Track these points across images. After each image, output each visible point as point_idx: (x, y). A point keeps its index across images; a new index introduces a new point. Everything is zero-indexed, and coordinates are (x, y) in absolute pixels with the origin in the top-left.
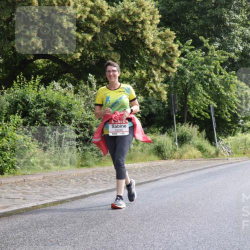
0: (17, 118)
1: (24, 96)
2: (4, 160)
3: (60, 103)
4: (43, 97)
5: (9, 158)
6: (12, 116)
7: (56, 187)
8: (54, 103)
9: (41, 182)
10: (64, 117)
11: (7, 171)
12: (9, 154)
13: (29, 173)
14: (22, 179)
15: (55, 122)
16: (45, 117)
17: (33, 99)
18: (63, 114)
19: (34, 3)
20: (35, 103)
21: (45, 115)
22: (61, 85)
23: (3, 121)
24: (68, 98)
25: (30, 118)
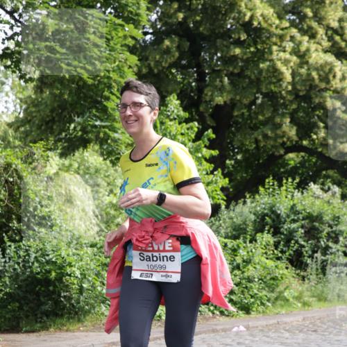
0: (266, 238)
1: (274, 206)
2: (250, 295)
3: (323, 215)
4: (299, 207)
5: (257, 292)
6: (259, 235)
7: (323, 335)
8: (315, 214)
9: (300, 325)
10: (328, 233)
11: (254, 309)
12: (257, 286)
13: (284, 312)
14: (275, 321)
15: (316, 241)
16: (303, 235)
17: (286, 211)
18: (327, 230)
19: (286, 78)
20: (288, 216)
21: (303, 231)
22: (322, 189)
23: (248, 242)
24: (334, 207)
25: (282, 236)
